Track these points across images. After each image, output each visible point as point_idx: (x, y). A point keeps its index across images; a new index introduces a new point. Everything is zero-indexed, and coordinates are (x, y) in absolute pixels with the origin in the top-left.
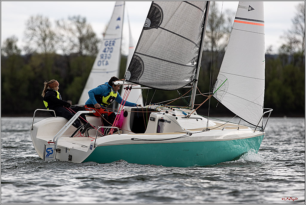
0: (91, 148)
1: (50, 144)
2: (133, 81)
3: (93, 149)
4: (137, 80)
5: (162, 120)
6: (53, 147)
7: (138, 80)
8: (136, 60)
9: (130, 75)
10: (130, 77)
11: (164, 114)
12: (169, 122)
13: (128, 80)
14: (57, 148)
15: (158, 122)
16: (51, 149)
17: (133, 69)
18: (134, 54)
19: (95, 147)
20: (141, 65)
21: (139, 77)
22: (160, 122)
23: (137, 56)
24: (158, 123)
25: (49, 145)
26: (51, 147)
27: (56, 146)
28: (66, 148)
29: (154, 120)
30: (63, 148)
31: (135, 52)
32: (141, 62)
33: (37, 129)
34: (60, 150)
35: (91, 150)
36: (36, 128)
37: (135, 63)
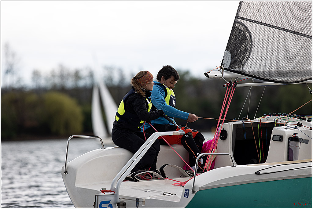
0: (186, 195)
1: (106, 193)
2: (234, 70)
3: (191, 196)
4: (240, 67)
5: (294, 139)
6: (111, 199)
7: (243, 66)
8: (239, 30)
9: (230, 58)
10: (229, 62)
11: (296, 128)
12: (306, 142)
13: (227, 68)
14: (119, 200)
15: (289, 143)
16: (108, 202)
17: (235, 47)
18: (235, 20)
19: (193, 192)
20: (248, 41)
21: (244, 61)
22: (291, 142)
23: (241, 24)
24: (289, 145)
25: (104, 195)
26: (107, 199)
27: (116, 196)
28: (137, 199)
29: (281, 139)
30: (131, 199)
31: (237, 17)
32: (247, 34)
33: (75, 171)
34: (124, 204)
35: (188, 197)
36: (72, 169)
37: (238, 36)
